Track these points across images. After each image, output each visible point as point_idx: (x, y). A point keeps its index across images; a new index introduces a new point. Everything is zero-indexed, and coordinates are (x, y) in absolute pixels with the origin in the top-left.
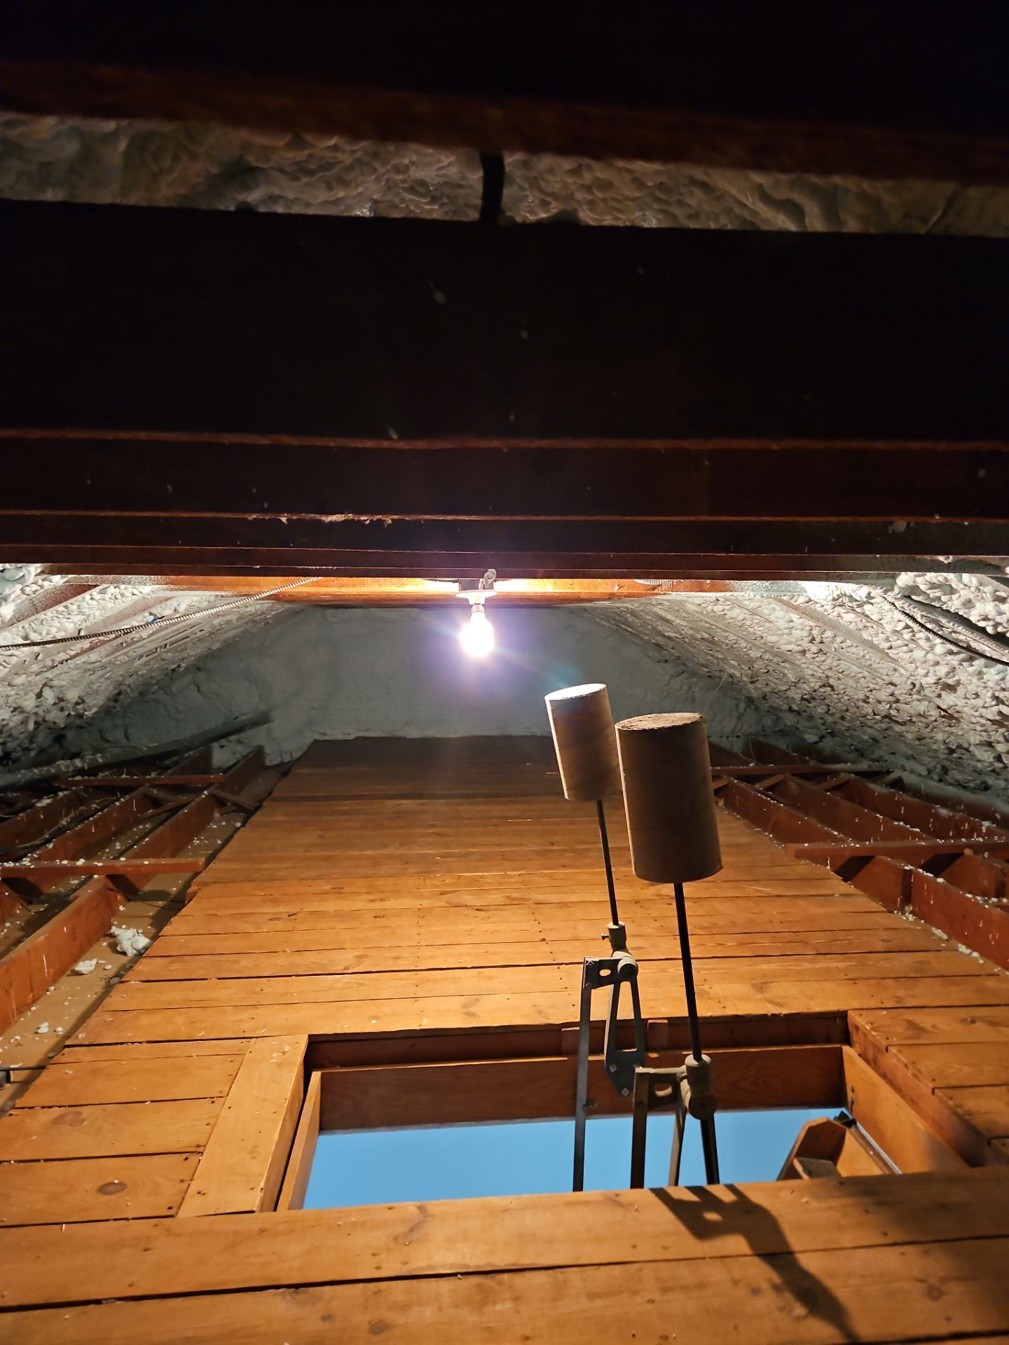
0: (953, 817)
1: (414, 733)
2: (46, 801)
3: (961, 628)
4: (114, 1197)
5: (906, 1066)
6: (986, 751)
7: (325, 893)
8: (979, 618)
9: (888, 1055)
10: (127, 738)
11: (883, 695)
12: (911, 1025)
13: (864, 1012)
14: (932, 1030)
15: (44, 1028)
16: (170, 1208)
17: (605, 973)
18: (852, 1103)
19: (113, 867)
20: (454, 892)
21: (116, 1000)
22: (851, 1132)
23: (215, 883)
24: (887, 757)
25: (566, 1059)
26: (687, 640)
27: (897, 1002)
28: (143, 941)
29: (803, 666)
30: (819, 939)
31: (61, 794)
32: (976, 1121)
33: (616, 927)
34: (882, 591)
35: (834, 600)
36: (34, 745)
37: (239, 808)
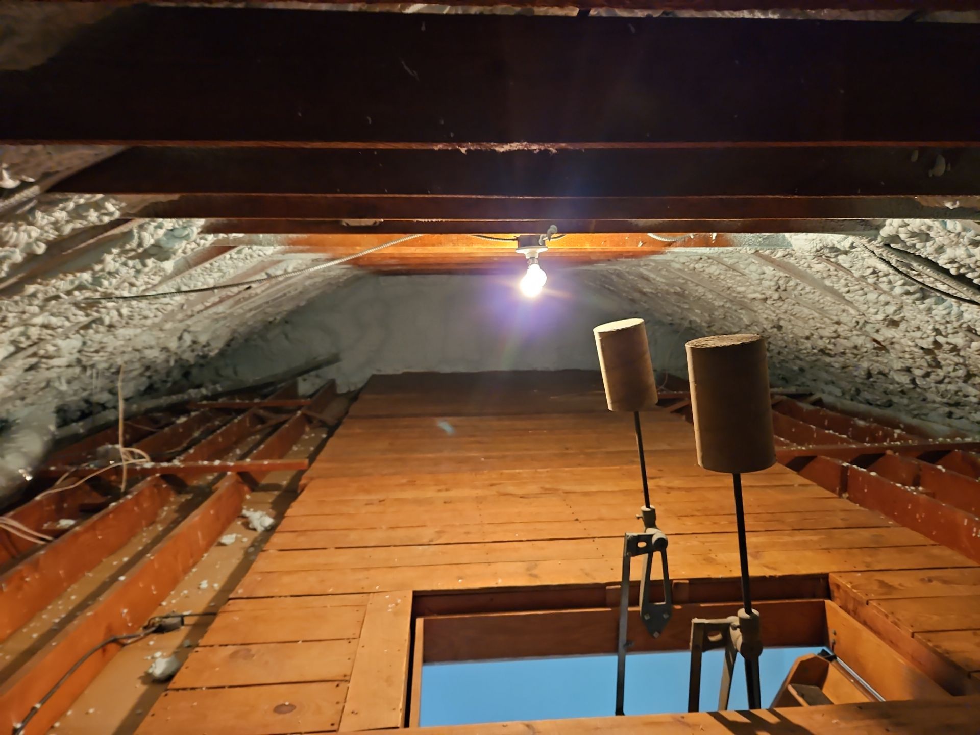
0: (868, 427)
1: (446, 369)
2: (182, 420)
3: (929, 270)
4: (287, 716)
5: (886, 616)
6: (904, 375)
7: (403, 485)
8: (947, 261)
9: (868, 608)
10: (236, 374)
11: (828, 332)
12: (882, 584)
13: (842, 574)
14: (900, 587)
15: (204, 585)
16: (332, 725)
17: (642, 545)
18: (834, 643)
19: (241, 466)
20: (500, 484)
21: (261, 563)
22: (832, 665)
23: (321, 478)
24: (808, 383)
25: (610, 609)
26: (660, 295)
27: (867, 566)
28: (269, 521)
29: (760, 311)
30: (791, 518)
31: (193, 414)
32: (955, 658)
33: (648, 510)
34: (867, 240)
35: (817, 251)
36: (170, 379)
37: (323, 424)
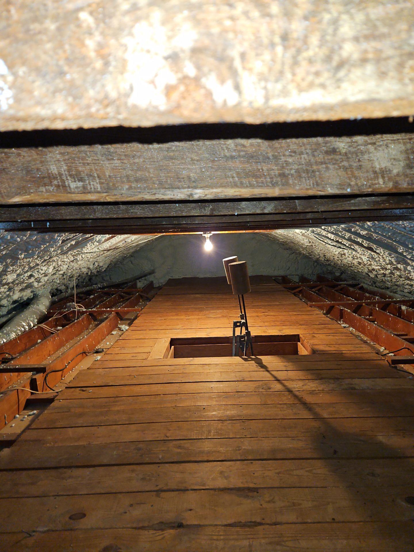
1: (202, 276)
10: (110, 279)
14: (318, 337)
16: (146, 358)
17: (238, 324)
19: (117, 310)
20: (208, 315)
23: (145, 313)
24: (359, 279)
25: (229, 344)
27: (313, 333)
28: (127, 328)
31: (96, 295)
33: (242, 314)
37: (147, 298)
